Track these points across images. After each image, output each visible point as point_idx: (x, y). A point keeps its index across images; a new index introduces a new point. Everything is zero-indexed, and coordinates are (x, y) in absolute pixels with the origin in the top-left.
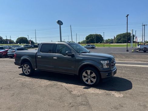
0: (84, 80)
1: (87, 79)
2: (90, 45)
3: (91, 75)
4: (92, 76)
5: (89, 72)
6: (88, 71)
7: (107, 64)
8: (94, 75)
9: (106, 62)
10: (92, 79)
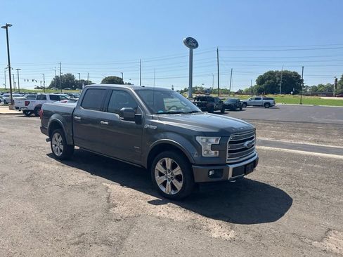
0: (159, 180)
1: (164, 179)
2: (260, 99)
3: (174, 171)
4: (175, 174)
5: (169, 161)
6: (166, 159)
7: (213, 147)
8: (178, 171)
9: (213, 140)
10: (175, 182)
